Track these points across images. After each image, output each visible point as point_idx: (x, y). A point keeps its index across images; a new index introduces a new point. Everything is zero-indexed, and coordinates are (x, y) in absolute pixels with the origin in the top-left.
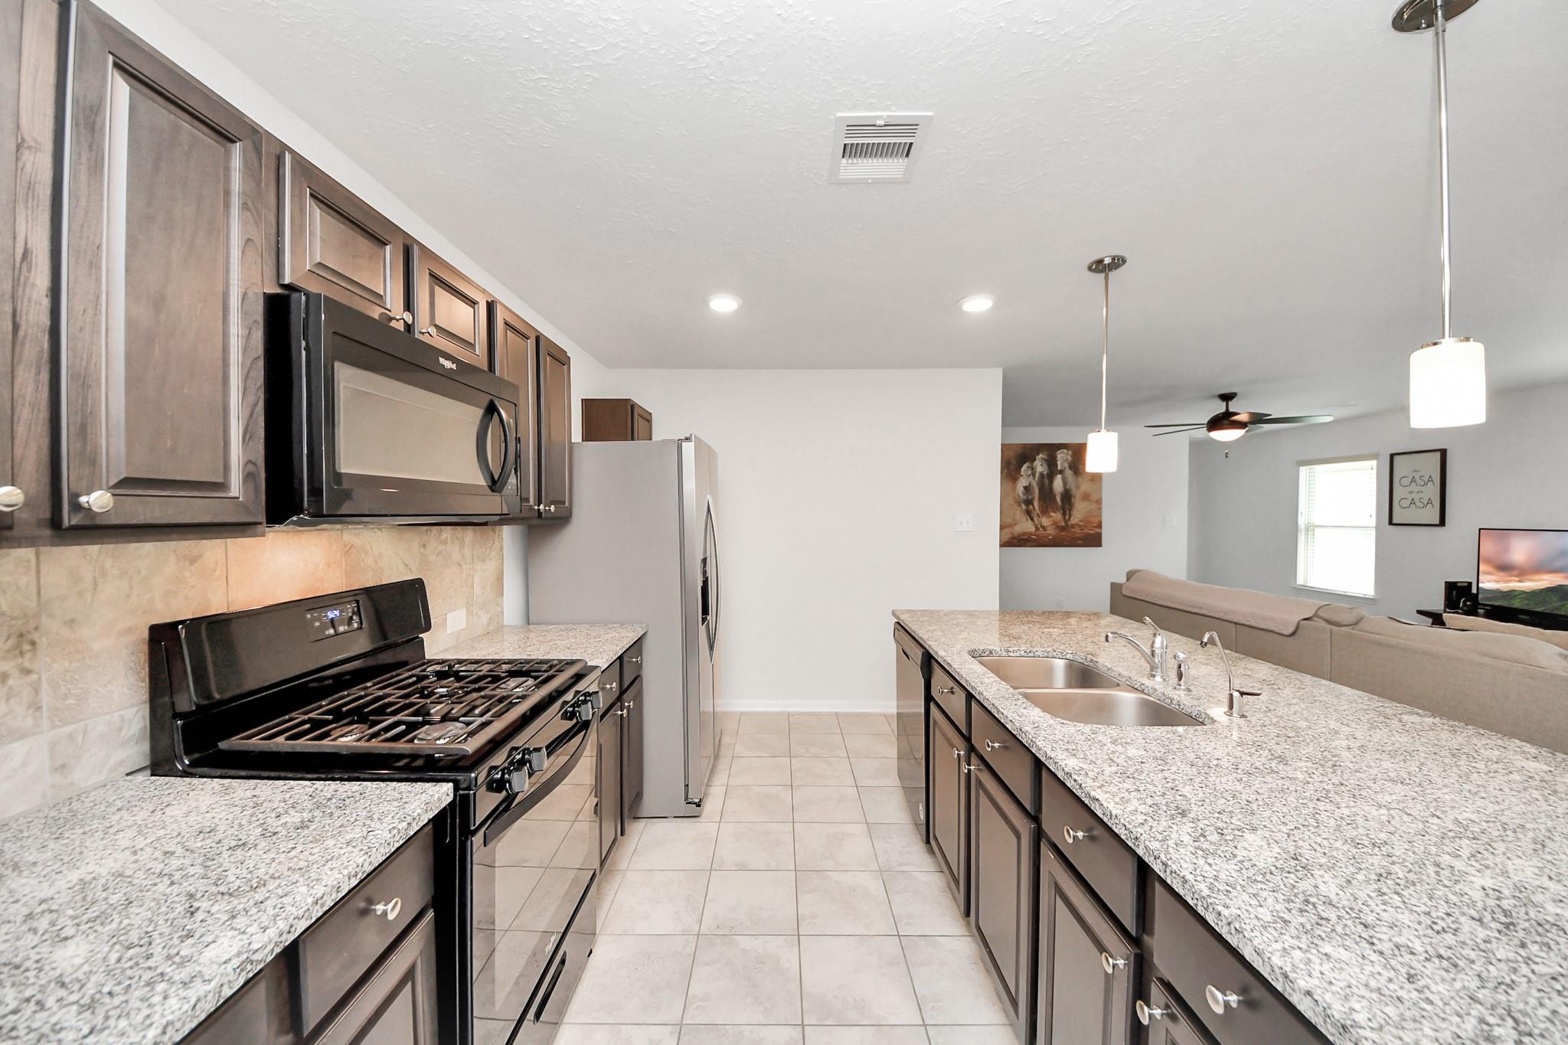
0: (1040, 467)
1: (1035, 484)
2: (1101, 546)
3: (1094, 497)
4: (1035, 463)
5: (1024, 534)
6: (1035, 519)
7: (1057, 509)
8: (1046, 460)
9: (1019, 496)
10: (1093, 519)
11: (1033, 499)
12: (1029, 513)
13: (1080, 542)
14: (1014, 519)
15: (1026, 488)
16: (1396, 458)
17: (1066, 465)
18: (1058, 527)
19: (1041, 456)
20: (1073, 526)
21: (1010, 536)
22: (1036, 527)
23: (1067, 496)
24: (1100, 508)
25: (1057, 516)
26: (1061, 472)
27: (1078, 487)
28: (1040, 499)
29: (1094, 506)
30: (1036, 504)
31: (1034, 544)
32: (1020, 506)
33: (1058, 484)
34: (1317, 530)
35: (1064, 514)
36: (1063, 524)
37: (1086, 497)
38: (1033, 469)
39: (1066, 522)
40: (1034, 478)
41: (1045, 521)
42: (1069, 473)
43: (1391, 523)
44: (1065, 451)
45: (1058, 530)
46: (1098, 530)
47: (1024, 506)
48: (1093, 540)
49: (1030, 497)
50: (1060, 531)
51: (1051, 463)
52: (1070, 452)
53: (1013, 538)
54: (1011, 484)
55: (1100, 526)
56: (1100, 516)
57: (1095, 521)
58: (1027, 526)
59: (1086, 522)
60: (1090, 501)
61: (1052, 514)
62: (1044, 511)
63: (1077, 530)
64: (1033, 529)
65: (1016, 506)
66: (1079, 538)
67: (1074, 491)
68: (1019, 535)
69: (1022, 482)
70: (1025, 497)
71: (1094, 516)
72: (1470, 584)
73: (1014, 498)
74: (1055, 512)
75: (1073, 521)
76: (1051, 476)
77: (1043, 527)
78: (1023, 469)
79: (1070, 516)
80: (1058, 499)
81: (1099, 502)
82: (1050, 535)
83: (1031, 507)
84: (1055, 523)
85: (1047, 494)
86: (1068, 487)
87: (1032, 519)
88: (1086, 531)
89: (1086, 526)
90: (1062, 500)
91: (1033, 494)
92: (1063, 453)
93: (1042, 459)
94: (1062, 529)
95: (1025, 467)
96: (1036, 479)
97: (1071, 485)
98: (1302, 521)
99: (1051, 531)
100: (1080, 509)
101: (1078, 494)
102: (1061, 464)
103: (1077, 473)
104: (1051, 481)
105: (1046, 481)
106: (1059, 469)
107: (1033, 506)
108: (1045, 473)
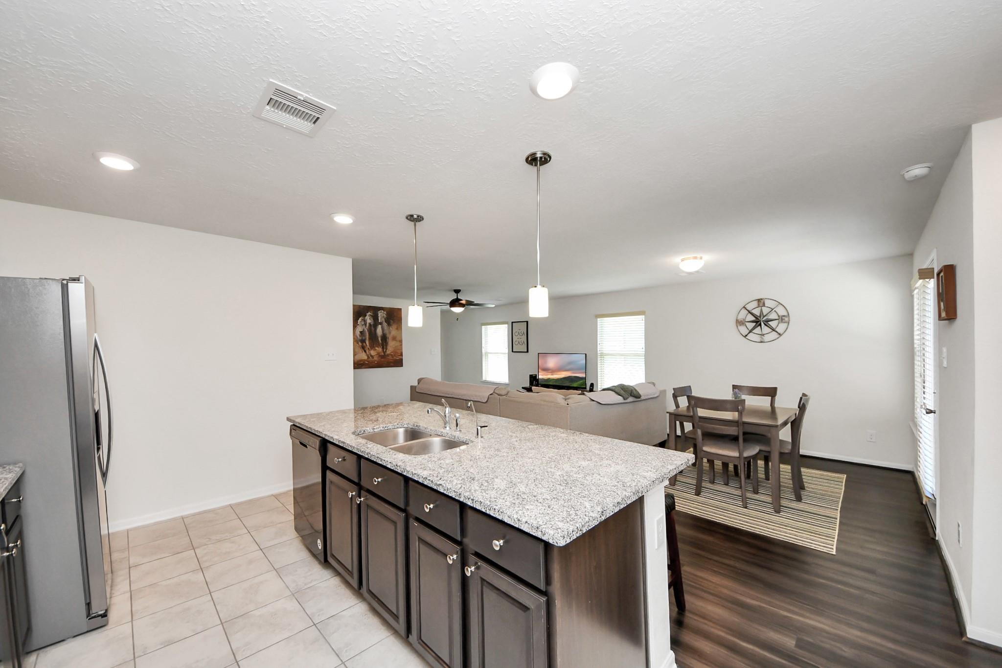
0: (369, 320)
1: (366, 330)
2: (402, 366)
3: (398, 338)
4: (366, 317)
5: (361, 360)
6: (367, 351)
7: (379, 345)
8: (372, 316)
9: (357, 337)
10: (398, 351)
11: (365, 339)
12: (363, 348)
13: (392, 364)
15: (361, 332)
16: (513, 324)
17: (383, 320)
18: (380, 356)
19: (369, 313)
20: (388, 355)
22: (368, 356)
23: (384, 338)
24: (401, 345)
25: (379, 349)
26: (381, 324)
27: (390, 333)
28: (370, 339)
29: (398, 344)
30: (367, 342)
31: (366, 366)
32: (358, 343)
33: (379, 330)
34: (489, 354)
35: (383, 348)
36: (383, 354)
37: (394, 339)
38: (365, 321)
40: (366, 327)
41: (373, 353)
42: (385, 324)
43: (512, 351)
44: (383, 311)
45: (380, 358)
46: (401, 357)
47: (360, 344)
48: (398, 363)
49: (364, 338)
50: (382, 358)
51: (375, 318)
52: (385, 312)
53: (355, 363)
55: (402, 355)
56: (402, 349)
57: (399, 352)
58: (363, 356)
59: (395, 353)
60: (396, 341)
61: (377, 348)
62: (372, 347)
63: (390, 357)
64: (366, 358)
65: (355, 343)
66: (391, 362)
67: (388, 336)
69: (359, 329)
70: (361, 338)
71: (399, 349)
72: (536, 375)
73: (355, 339)
74: (378, 347)
75: (388, 352)
76: (375, 326)
77: (372, 356)
78: (359, 321)
79: (386, 349)
80: (380, 339)
81: (401, 341)
82: (375, 361)
83: (364, 344)
84: (378, 354)
85: (373, 336)
86: (385, 332)
87: (365, 351)
88: (395, 358)
89: (394, 355)
90: (382, 340)
91: (365, 336)
92: (381, 312)
93: (370, 315)
94: (382, 357)
95: (360, 319)
96: (367, 327)
97: (386, 331)
98: (484, 351)
99: (376, 358)
100: (391, 346)
101: (390, 336)
102: (381, 319)
103: (389, 324)
104: (375, 330)
105: (373, 329)
106: (379, 321)
107: (366, 343)
108: (372, 323)
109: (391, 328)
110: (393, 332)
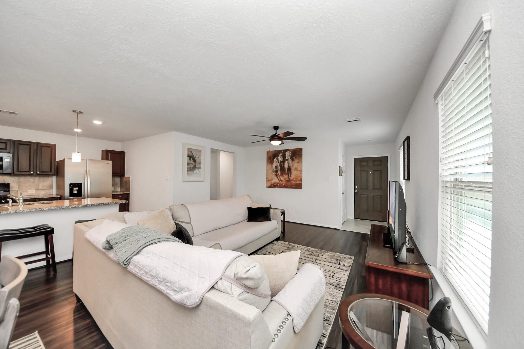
0: (280, 158)
1: (279, 165)
2: (302, 188)
3: (299, 169)
4: (279, 157)
5: (275, 183)
6: (279, 178)
7: (286, 174)
8: (282, 156)
9: (274, 169)
10: (298, 178)
12: (276, 175)
13: (294, 186)
14: (272, 178)
15: (276, 166)
17: (289, 157)
18: (286, 181)
19: (280, 154)
20: (291, 180)
21: (271, 184)
22: (279, 181)
23: (289, 169)
24: (301, 174)
25: (286, 176)
26: (287, 160)
27: (293, 166)
28: (280, 170)
29: (299, 173)
31: (279, 187)
32: (274, 173)
33: (286, 164)
35: (288, 176)
36: (288, 180)
37: (296, 169)
38: (278, 159)
39: (289, 179)
40: (278, 163)
41: (282, 179)
42: (290, 160)
43: (404, 179)
44: (288, 152)
46: (300, 182)
48: (299, 186)
49: (277, 170)
50: (287, 182)
51: (284, 157)
52: (290, 153)
53: (272, 184)
54: (271, 165)
55: (301, 180)
56: (301, 176)
57: (299, 178)
58: (276, 180)
59: (296, 178)
60: (297, 171)
61: (284, 176)
62: (282, 175)
63: (293, 182)
64: (278, 181)
65: (272, 173)
66: (293, 185)
67: (292, 167)
68: (274, 184)
69: (275, 164)
73: (272, 170)
75: (291, 178)
76: (284, 162)
77: (281, 181)
78: (275, 160)
79: (290, 176)
80: (286, 170)
81: (301, 171)
82: (284, 184)
83: (277, 173)
84: (285, 179)
85: (282, 168)
86: (289, 165)
87: (278, 178)
88: (296, 182)
89: (296, 181)
90: (288, 171)
91: (278, 168)
92: (288, 153)
94: (288, 181)
95: (275, 159)
96: (279, 163)
97: (291, 165)
99: (284, 182)
100: (294, 174)
101: (293, 168)
102: (287, 157)
103: (293, 160)
104: (284, 164)
105: (282, 164)
106: (286, 159)
107: (278, 173)
108: (282, 161)
109: (294, 162)
110: (295, 165)
